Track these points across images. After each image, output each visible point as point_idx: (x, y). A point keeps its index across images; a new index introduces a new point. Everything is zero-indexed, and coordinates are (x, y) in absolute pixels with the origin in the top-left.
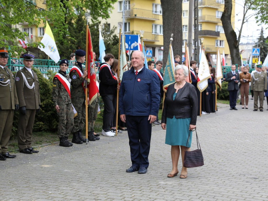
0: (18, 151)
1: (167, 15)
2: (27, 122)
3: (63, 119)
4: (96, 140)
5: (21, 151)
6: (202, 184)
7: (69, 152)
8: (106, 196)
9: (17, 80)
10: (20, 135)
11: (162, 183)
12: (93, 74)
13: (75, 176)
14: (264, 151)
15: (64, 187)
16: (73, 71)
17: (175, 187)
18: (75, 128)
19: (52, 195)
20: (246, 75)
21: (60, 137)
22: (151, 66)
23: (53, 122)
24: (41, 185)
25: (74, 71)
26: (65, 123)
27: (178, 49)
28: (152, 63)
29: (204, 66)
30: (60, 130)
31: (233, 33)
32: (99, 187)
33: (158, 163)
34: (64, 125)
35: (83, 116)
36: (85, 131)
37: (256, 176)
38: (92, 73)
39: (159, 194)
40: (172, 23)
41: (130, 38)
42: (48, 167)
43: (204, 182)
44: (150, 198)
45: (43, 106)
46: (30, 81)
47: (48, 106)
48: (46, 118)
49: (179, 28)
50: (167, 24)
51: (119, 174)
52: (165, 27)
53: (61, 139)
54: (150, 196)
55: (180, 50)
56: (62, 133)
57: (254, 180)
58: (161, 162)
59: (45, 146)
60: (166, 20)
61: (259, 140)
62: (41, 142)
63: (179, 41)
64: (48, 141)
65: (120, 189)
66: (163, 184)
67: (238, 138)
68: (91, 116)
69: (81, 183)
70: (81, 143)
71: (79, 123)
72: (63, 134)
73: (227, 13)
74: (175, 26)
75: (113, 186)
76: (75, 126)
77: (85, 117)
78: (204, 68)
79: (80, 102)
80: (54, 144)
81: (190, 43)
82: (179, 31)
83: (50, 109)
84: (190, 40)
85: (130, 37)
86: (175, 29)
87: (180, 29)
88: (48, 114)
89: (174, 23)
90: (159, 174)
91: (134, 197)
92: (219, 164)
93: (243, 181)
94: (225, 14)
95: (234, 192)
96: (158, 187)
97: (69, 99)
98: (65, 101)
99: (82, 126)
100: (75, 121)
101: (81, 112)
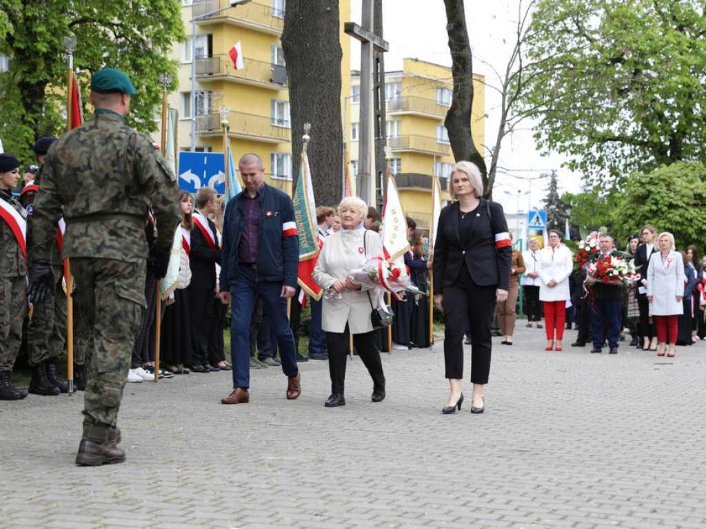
1: (301, 94)
3: (1, 320)
6: (378, 460)
8: (105, 479)
11: (269, 458)
14: (549, 409)
16: (29, 193)
17: (302, 465)
18: (36, 352)
25: (32, 193)
26: (5, 332)
27: (332, 180)
29: (395, 218)
33: (264, 425)
34: (2, 338)
35: (60, 318)
36: (66, 362)
37: (524, 447)
39: (257, 475)
40: (315, 112)
41: (205, 163)
43: (385, 456)
44: (231, 482)
49: (333, 127)
50: (301, 117)
52: (297, 124)
54: (231, 479)
55: (337, 185)
57: (517, 453)
58: (274, 425)
60: (300, 106)
61: (539, 391)
63: (332, 159)
66: (273, 460)
69: (41, 459)
70: (55, 394)
71: (47, 337)
73: (461, 109)
74: (322, 122)
75: (132, 463)
76: (37, 345)
77: (65, 323)
78: (396, 224)
81: (364, 172)
82: (335, 136)
84: (363, 165)
85: (206, 158)
86: (323, 128)
87: (336, 128)
89: (320, 114)
90: (264, 443)
91: (187, 481)
92: (428, 428)
93: (488, 456)
94: (455, 110)
95: (464, 472)
96: (257, 464)
97: (22, 263)
98: (11, 270)
99: (57, 348)
100: (36, 332)
101: (52, 305)
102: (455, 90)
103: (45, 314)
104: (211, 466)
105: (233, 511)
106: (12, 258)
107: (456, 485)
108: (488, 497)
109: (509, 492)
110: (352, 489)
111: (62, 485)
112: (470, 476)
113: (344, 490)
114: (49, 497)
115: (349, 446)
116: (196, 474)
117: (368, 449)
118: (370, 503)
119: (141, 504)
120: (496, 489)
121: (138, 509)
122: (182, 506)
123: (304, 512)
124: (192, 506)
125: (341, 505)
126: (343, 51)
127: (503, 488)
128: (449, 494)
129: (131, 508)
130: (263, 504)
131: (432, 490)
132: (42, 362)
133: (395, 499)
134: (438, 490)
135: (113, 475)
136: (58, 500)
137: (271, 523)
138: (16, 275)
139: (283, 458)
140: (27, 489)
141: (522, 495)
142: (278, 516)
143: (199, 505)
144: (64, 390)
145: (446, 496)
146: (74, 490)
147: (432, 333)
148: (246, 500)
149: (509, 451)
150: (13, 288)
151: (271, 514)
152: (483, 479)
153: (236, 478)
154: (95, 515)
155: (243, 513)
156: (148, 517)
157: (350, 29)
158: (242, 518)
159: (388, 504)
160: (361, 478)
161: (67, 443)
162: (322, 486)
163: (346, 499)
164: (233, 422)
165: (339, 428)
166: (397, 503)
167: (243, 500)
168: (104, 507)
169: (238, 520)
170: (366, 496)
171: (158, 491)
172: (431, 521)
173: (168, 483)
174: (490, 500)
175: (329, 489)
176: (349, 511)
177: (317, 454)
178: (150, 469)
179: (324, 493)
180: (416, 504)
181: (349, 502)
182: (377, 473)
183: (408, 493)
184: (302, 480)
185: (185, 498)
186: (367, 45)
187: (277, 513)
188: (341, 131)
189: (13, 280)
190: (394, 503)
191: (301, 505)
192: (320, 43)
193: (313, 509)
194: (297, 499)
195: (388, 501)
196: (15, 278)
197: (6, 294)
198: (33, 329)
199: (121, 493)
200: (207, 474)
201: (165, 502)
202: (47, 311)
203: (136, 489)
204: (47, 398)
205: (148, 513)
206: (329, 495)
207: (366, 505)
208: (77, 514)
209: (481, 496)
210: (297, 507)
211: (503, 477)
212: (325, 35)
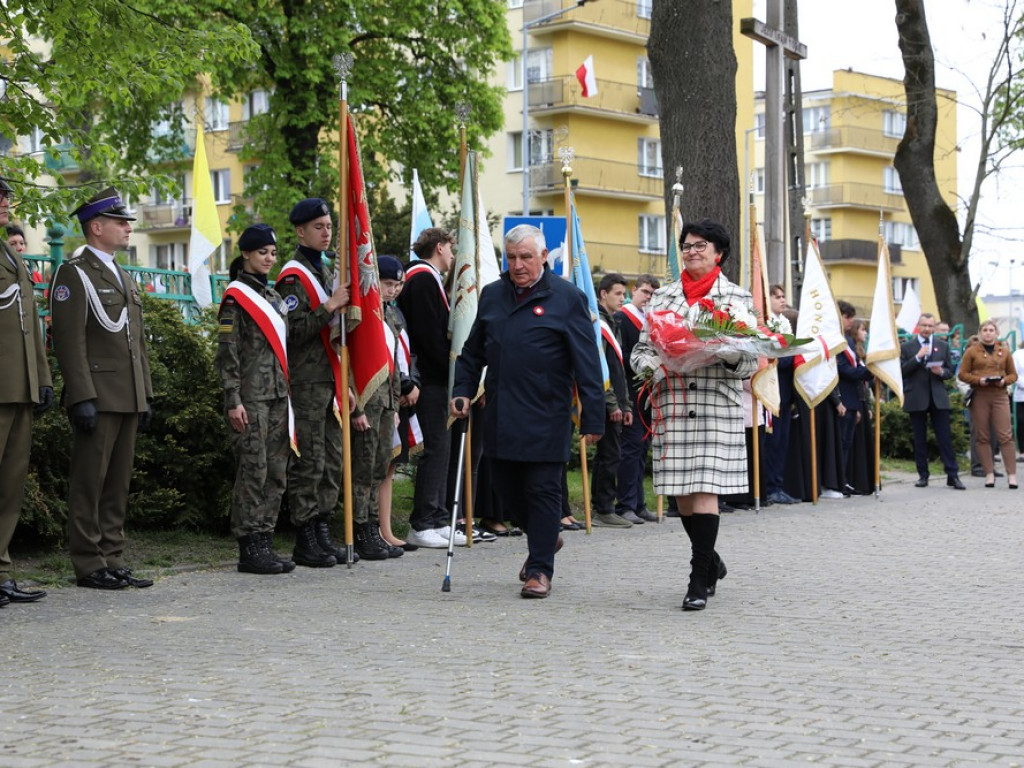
0: (72, 581)
1: (677, 125)
2: (105, 463)
3: (254, 462)
4: (390, 557)
5: (83, 581)
6: (792, 660)
7: (274, 587)
8: (392, 687)
9: (61, 298)
10: (79, 518)
11: (630, 656)
12: (371, 289)
13: (283, 641)
15: (229, 666)
16: (287, 280)
17: (678, 667)
18: (300, 505)
19: (174, 686)
20: (995, 354)
21: (242, 534)
22: (612, 294)
23: (220, 492)
24: (139, 662)
25: (292, 279)
26: (260, 478)
28: (617, 282)
29: (817, 304)
30: (240, 506)
31: (945, 216)
32: (371, 665)
33: (624, 610)
34: (256, 487)
35: (332, 458)
38: (369, 287)
39: (611, 682)
40: (698, 152)
42: (178, 623)
43: (803, 654)
44: (572, 692)
45: (180, 428)
46: (110, 301)
47: (203, 430)
48: (196, 478)
49: (726, 173)
50: (678, 159)
51: (459, 636)
53: (244, 543)
54: (573, 688)
56: (251, 517)
57: (1007, 650)
58: (639, 609)
59: (185, 574)
60: (675, 143)
62: (169, 558)
64: (196, 557)
65: (454, 671)
66: (636, 660)
67: (956, 553)
68: (365, 461)
69: (304, 657)
70: (329, 565)
71: (315, 484)
72: (251, 522)
73: (919, 140)
74: (709, 166)
75: (430, 663)
76: (302, 496)
77: (339, 464)
78: (819, 312)
79: (318, 399)
80: (220, 567)
81: (773, 237)
82: (727, 186)
83: (208, 443)
84: (771, 229)
86: (711, 174)
87: (729, 174)
88: (201, 463)
89: (705, 154)
90: (623, 636)
91: (508, 690)
92: (869, 613)
93: (962, 654)
94: (909, 142)
95: (923, 678)
96: (612, 666)
97: (281, 380)
98: (267, 390)
99: (331, 500)
100: (301, 478)
101: (321, 439)
102: (910, 112)
103: (312, 451)
104: (544, 669)
105: (573, 735)
106: (267, 373)
107: (911, 697)
108: (959, 717)
109: (993, 708)
110: (750, 702)
111: (330, 694)
112: (933, 684)
113: (738, 704)
114: (311, 713)
115: (749, 640)
116: (522, 680)
117: (777, 643)
118: (778, 723)
119: (440, 723)
120: (973, 704)
121: (436, 730)
122: (499, 727)
123: (678, 737)
124: (513, 727)
125: (735, 727)
126: (738, 61)
127: (982, 704)
128: (899, 711)
129: (426, 728)
130: (617, 725)
131: (873, 706)
132: (310, 519)
133: (817, 718)
134: (881, 706)
135: (402, 682)
136: (323, 717)
137: (629, 753)
138: (274, 396)
139: (650, 656)
140: (282, 701)
141: (1013, 714)
142: (639, 743)
143: (524, 726)
144: (342, 560)
145: (896, 714)
146: (346, 703)
147: (879, 473)
148: (593, 718)
149: (995, 647)
150: (270, 414)
151: (628, 739)
152: (952, 689)
153: (579, 686)
154: (374, 739)
155: (589, 738)
156: (449, 742)
157: (748, 27)
158: (586, 745)
159: (805, 725)
160: (766, 686)
161: (340, 635)
162: (707, 699)
163: (742, 718)
164: (579, 604)
165: (735, 613)
166: (819, 724)
167: (588, 719)
168: (386, 727)
169: (580, 747)
170: (772, 714)
171: (465, 705)
172: (871, 751)
173: (480, 693)
174: (963, 720)
175: (717, 703)
176: (747, 735)
177: (700, 650)
178: (456, 672)
179: (709, 709)
180: (848, 726)
181: (746, 723)
182: (789, 680)
183: (836, 710)
184: (676, 690)
185: (505, 716)
186: (774, 50)
187: (638, 738)
188: (736, 178)
189: (271, 404)
190: (815, 725)
191: (674, 727)
192: (705, 50)
193: (692, 733)
194: (668, 718)
195: (806, 721)
196: (271, 400)
197: (261, 425)
198: (296, 472)
199: (412, 707)
200: (538, 681)
201: (474, 720)
202: (316, 447)
203: (435, 702)
204: (317, 571)
205: (449, 736)
206: (718, 712)
207: (771, 727)
208: (348, 737)
209: (949, 715)
210: (668, 729)
211: (985, 686)
212: (712, 37)
